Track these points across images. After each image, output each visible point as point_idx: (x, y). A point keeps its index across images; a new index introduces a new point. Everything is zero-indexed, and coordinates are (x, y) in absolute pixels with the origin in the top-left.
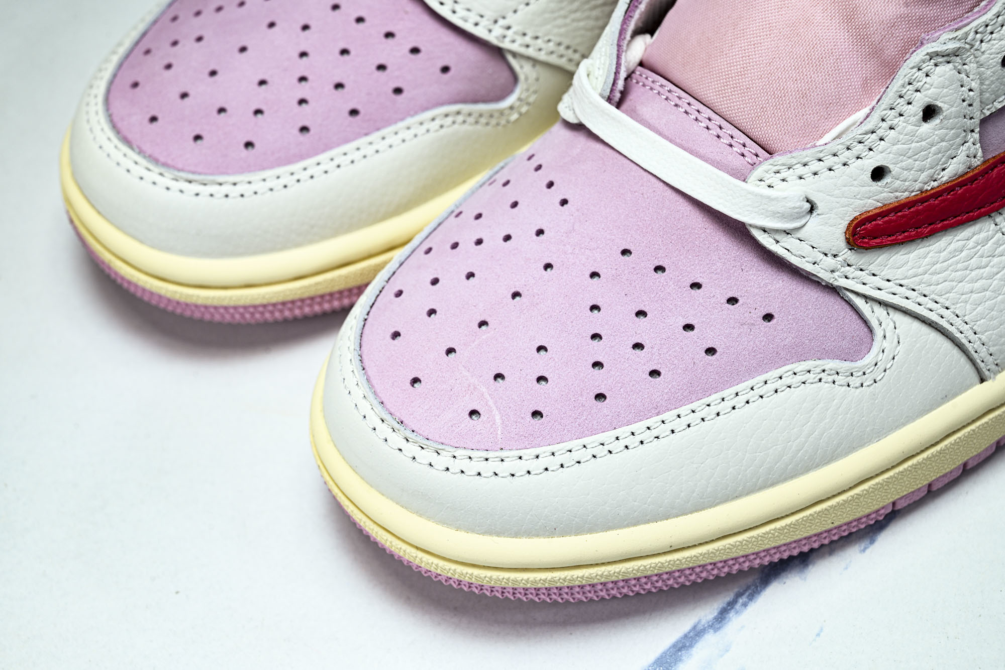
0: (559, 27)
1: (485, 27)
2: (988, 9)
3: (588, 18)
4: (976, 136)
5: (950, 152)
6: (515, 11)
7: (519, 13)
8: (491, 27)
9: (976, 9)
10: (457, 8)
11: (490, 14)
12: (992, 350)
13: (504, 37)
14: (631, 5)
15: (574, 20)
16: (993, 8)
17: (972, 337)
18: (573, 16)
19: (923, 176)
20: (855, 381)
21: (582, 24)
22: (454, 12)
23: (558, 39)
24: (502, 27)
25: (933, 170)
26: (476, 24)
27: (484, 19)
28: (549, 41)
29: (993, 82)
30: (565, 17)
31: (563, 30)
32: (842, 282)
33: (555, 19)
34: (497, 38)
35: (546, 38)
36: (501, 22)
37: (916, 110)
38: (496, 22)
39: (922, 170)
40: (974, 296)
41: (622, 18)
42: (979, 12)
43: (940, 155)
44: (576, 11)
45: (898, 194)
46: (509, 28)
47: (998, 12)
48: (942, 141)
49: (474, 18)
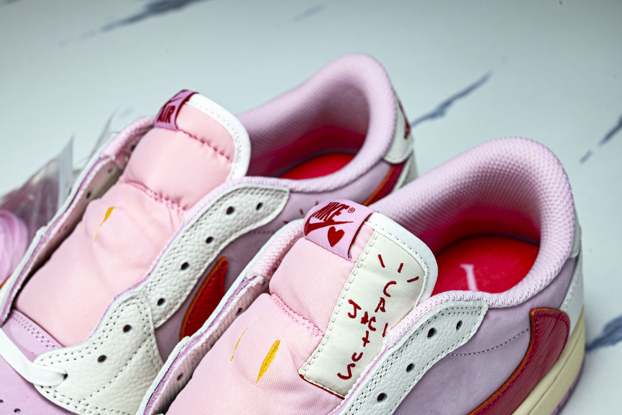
0: (118, 402)
1: (72, 405)
2: (340, 411)
3: (136, 395)
6: (91, 396)
7: (93, 396)
8: (77, 405)
9: (334, 410)
10: (57, 394)
11: (76, 398)
13: (85, 410)
14: (150, 400)
15: (127, 398)
16: (343, 410)
18: (126, 395)
21: (132, 399)
22: (55, 397)
23: (117, 409)
24: (83, 405)
26: (68, 404)
27: (72, 401)
28: (112, 410)
30: (121, 397)
31: (120, 404)
33: (115, 398)
34: (80, 411)
35: (110, 409)
36: (83, 402)
38: (80, 402)
41: (145, 407)
42: (335, 412)
44: (128, 393)
46: (87, 405)
47: (346, 412)
49: (66, 400)
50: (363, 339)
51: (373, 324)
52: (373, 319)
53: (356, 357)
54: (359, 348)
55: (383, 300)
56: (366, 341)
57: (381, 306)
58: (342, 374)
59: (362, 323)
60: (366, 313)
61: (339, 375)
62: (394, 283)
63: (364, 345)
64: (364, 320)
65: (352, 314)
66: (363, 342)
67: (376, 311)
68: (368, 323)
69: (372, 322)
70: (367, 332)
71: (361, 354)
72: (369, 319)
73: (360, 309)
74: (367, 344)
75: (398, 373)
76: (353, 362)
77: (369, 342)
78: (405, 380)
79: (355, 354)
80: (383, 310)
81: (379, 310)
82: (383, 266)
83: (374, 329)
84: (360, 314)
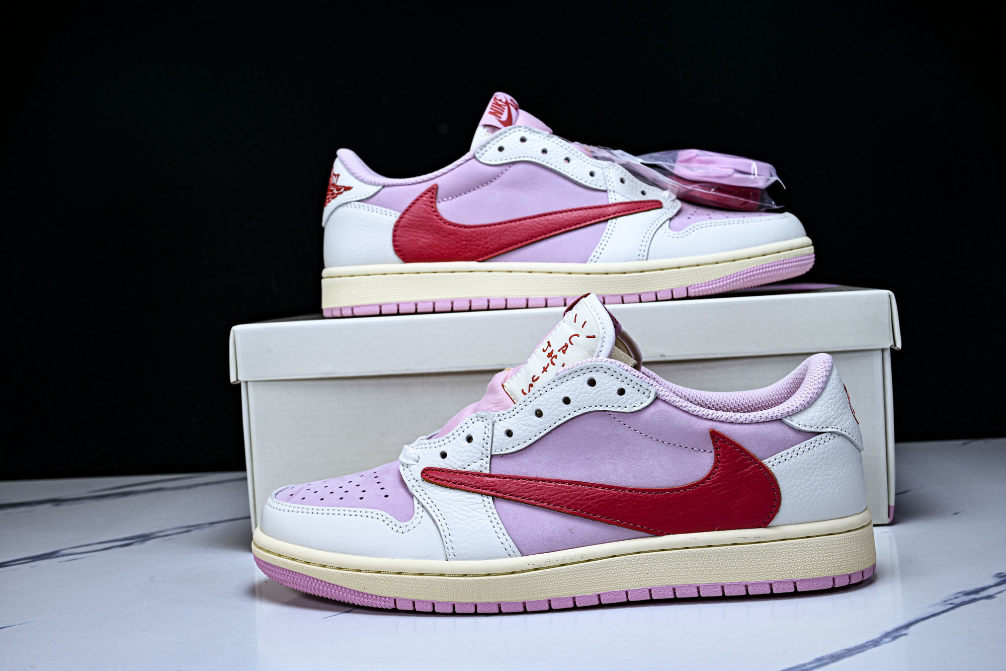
4: (488, 460)
5: (472, 458)
12: (453, 546)
17: (447, 535)
19: (459, 463)
20: (395, 528)
25: (464, 463)
29: (499, 439)
32: (414, 492)
37: (464, 435)
39: (459, 460)
40: (457, 519)
43: (468, 458)
45: (447, 466)
48: (470, 452)
50: (544, 368)
51: (554, 360)
52: (556, 357)
53: (535, 379)
54: (538, 373)
55: (566, 346)
56: (545, 370)
57: (564, 349)
58: (524, 391)
59: (548, 356)
60: (553, 351)
61: (522, 390)
62: (578, 335)
63: (543, 372)
64: (550, 355)
65: (545, 349)
66: (543, 370)
67: (559, 351)
68: (551, 358)
69: (554, 358)
70: (548, 364)
71: (538, 377)
72: (553, 355)
73: (550, 347)
74: (545, 372)
75: (555, 398)
76: (532, 382)
77: (546, 371)
78: (560, 408)
79: (534, 376)
80: (564, 352)
81: (561, 351)
82: (575, 322)
83: (554, 364)
84: (549, 350)
